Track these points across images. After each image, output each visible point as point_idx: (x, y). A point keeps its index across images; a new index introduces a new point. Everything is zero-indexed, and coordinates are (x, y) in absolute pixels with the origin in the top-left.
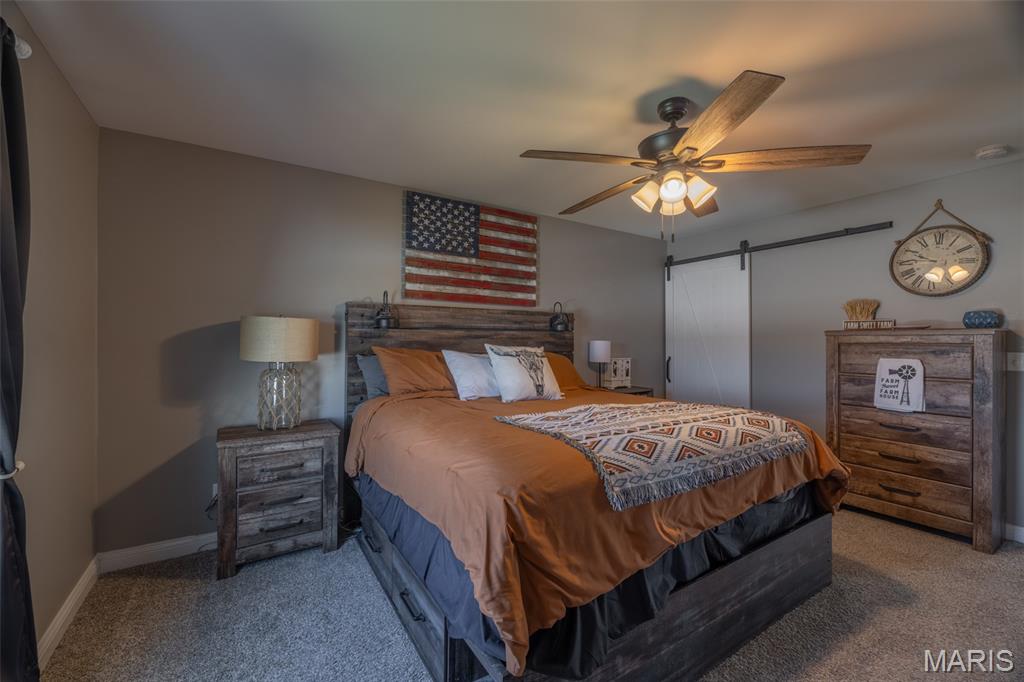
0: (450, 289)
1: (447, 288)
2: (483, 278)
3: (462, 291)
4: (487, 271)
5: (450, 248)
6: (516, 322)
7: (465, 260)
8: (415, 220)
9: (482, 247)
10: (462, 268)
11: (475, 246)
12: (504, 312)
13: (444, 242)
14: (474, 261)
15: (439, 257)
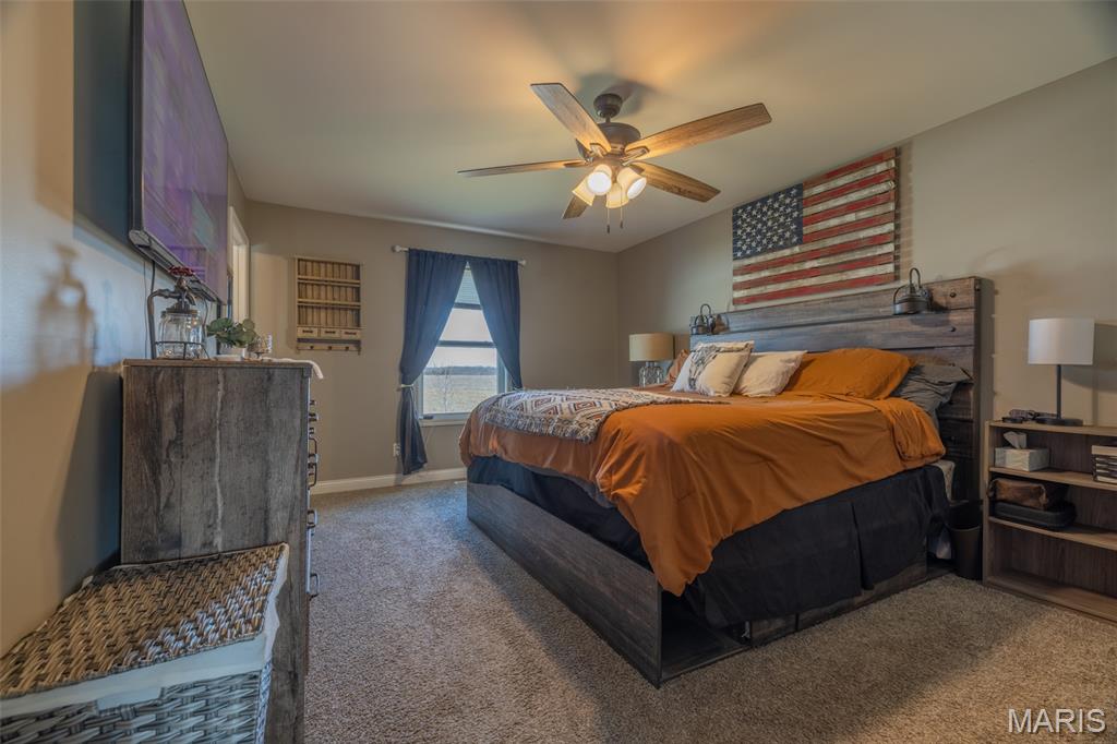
0: (771, 288)
1: (768, 287)
2: (809, 265)
3: (783, 286)
4: (814, 255)
5: (770, 246)
6: (846, 311)
7: (787, 252)
8: (739, 232)
9: (807, 230)
10: (783, 262)
11: (799, 232)
12: (827, 301)
13: (765, 241)
14: (797, 249)
15: (760, 259)
